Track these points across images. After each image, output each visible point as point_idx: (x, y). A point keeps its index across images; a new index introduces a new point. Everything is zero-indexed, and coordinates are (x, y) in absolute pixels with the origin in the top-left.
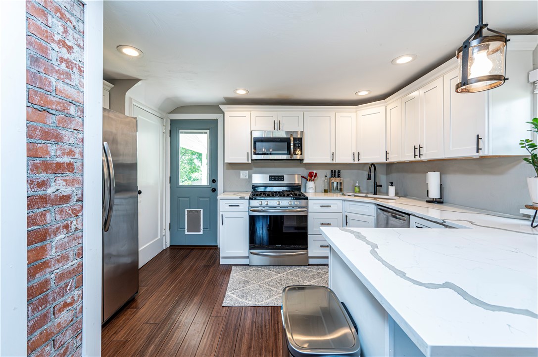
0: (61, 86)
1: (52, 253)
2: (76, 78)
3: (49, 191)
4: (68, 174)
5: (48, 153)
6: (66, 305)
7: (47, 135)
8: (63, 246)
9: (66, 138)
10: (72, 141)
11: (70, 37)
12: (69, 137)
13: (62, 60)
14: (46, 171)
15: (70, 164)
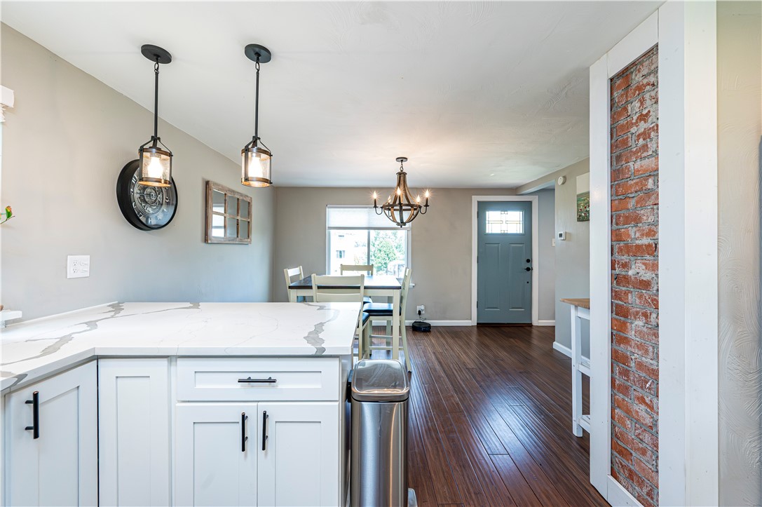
0: (638, 164)
1: (632, 335)
2: (652, 146)
3: (631, 273)
4: (648, 257)
5: (629, 236)
7: (627, 220)
8: (640, 333)
9: (645, 218)
10: (651, 219)
11: (647, 103)
12: (647, 217)
13: (639, 136)
14: (628, 253)
15: (649, 245)
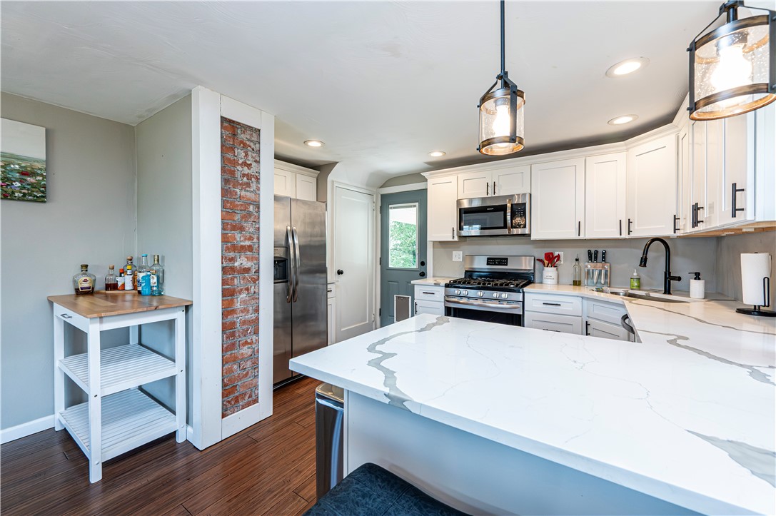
0: (243, 193)
1: (238, 306)
2: (254, 186)
3: (236, 264)
4: (249, 253)
5: (235, 239)
6: (246, 343)
7: (234, 228)
8: (244, 302)
9: (247, 228)
10: (251, 230)
11: (250, 158)
12: (250, 229)
13: (244, 175)
14: (234, 251)
15: (250, 246)
